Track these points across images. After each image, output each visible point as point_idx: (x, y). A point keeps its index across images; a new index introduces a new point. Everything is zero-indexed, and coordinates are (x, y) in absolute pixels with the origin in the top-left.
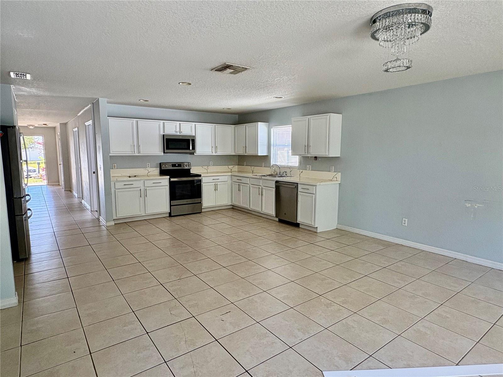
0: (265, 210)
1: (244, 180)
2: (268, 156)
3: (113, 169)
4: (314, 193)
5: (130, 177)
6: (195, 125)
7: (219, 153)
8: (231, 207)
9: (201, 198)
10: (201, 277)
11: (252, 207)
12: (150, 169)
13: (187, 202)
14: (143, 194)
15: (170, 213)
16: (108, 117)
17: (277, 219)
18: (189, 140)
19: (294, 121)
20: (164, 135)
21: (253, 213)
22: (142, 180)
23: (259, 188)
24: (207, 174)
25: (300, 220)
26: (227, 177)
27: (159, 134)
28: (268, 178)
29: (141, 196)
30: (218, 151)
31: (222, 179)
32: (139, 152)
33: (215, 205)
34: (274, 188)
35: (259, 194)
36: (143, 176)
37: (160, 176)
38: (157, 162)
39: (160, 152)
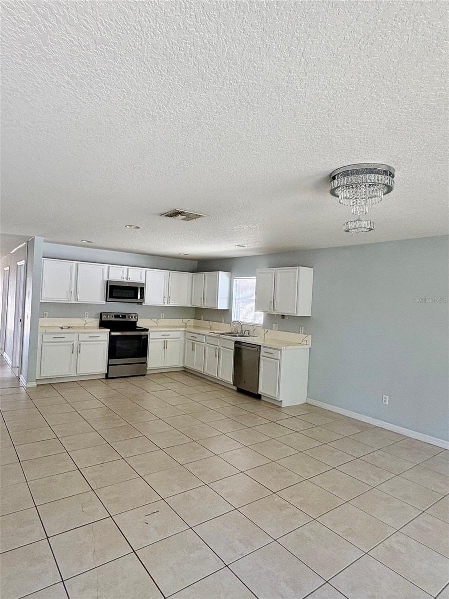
0: (221, 376)
1: (199, 338)
2: (228, 310)
3: (43, 318)
4: (279, 359)
5: (62, 328)
6: (146, 271)
7: (172, 305)
8: (183, 370)
9: (146, 357)
10: (130, 461)
11: (207, 371)
12: (88, 320)
13: (129, 361)
14: (76, 350)
15: (107, 375)
16: (43, 257)
17: (235, 388)
18: (137, 288)
19: (260, 273)
20: (107, 281)
21: (208, 378)
22: (77, 333)
23: (216, 348)
24: (157, 328)
25: (261, 390)
26: (179, 333)
27: (103, 280)
28: (227, 337)
29: (73, 353)
30: (171, 301)
31: (172, 335)
32: (76, 300)
33: (162, 366)
34: (232, 350)
35: (216, 356)
36: (79, 328)
37: (100, 329)
38: (98, 312)
39: (102, 300)
